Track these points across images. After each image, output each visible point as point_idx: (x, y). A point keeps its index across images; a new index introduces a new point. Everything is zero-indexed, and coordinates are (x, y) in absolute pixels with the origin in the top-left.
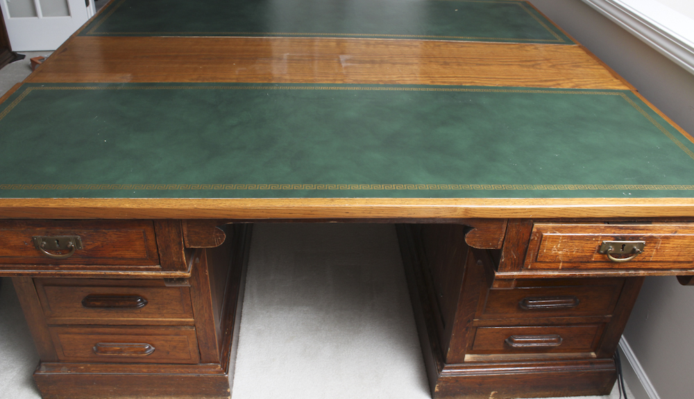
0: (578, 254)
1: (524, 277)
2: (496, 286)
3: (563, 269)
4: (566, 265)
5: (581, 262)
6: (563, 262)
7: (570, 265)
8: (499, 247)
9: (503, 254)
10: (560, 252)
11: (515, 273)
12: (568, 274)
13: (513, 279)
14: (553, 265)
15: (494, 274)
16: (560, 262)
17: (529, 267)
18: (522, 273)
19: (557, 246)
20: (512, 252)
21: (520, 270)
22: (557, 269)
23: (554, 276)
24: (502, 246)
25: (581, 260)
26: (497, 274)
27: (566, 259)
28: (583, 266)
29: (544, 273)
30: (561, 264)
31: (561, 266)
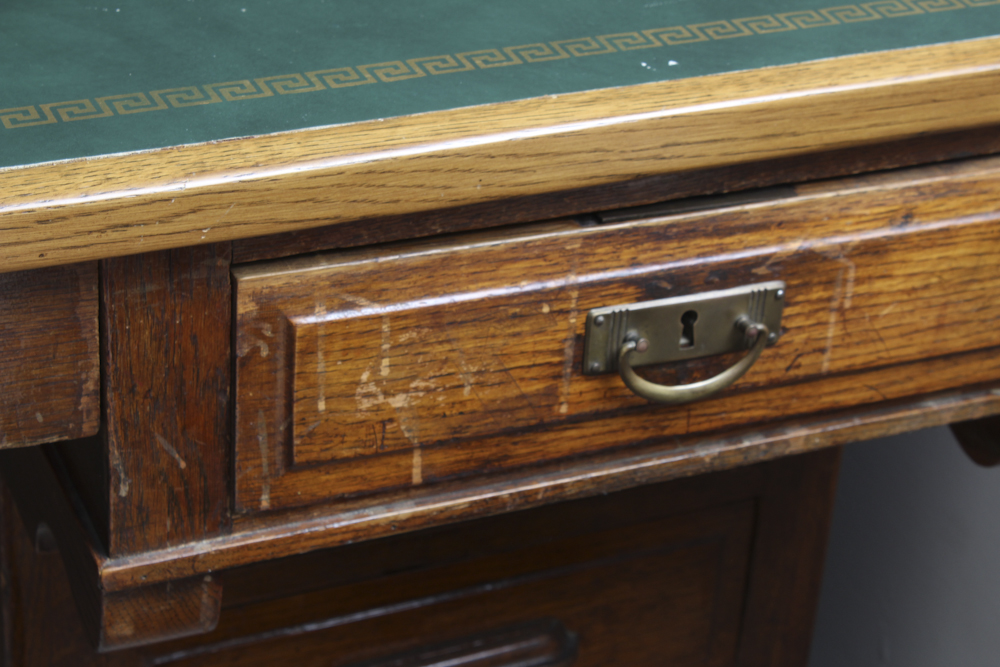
0: (487, 394)
1: (252, 556)
2: (121, 629)
3: (433, 484)
4: (440, 458)
5: (511, 432)
6: (426, 447)
7: (461, 455)
8: (89, 428)
9: (115, 458)
10: (399, 401)
11: (203, 547)
12: (460, 501)
13: (198, 579)
14: (380, 473)
15: (95, 568)
16: (407, 450)
17: (265, 502)
18: (237, 540)
19: (375, 370)
20: (160, 440)
21: (224, 527)
22: (403, 489)
23: (394, 523)
24: (103, 418)
25: (506, 422)
26: (109, 568)
27: (436, 431)
28: (521, 451)
29: (344, 521)
30: (417, 459)
31: (417, 463)
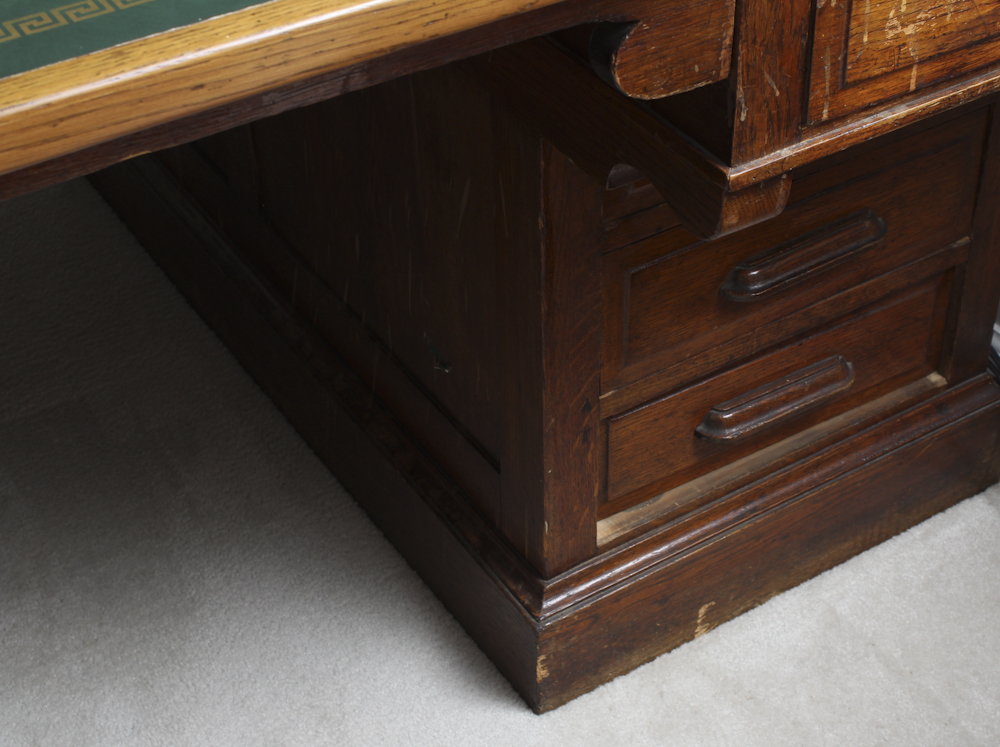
0: (961, 18)
1: (816, 155)
2: (732, 221)
3: (922, 90)
4: (927, 70)
5: (969, 46)
6: (922, 62)
7: (939, 65)
8: (724, 73)
9: (740, 95)
10: (910, 30)
11: (786, 152)
12: (933, 101)
13: (776, 179)
14: (891, 85)
15: (723, 176)
16: (909, 67)
17: (825, 116)
18: (804, 145)
19: (898, 8)
20: (767, 76)
21: (796, 137)
22: (903, 96)
23: (899, 121)
24: (734, 64)
25: (969, 37)
26: (733, 174)
27: (928, 49)
28: (974, 59)
29: (868, 122)
30: (914, 72)
31: (913, 78)
